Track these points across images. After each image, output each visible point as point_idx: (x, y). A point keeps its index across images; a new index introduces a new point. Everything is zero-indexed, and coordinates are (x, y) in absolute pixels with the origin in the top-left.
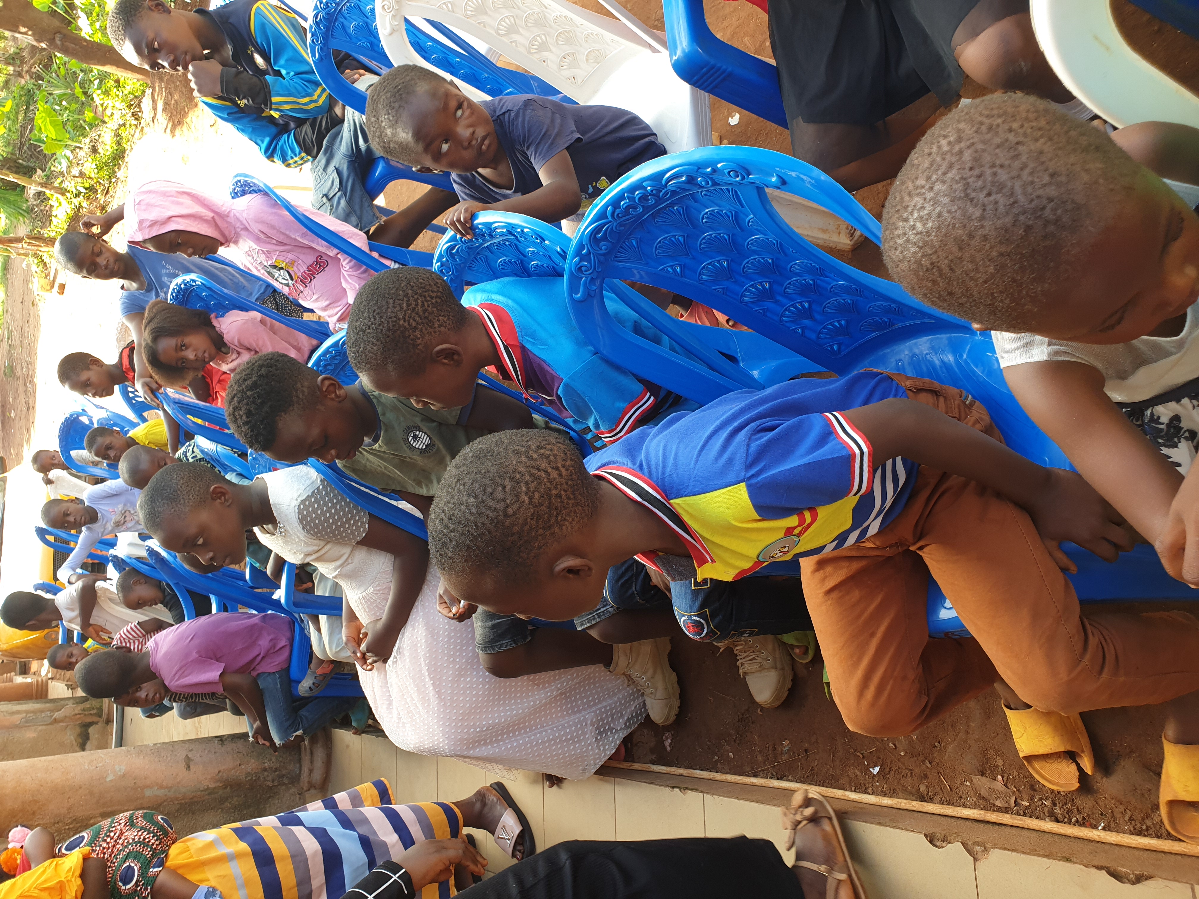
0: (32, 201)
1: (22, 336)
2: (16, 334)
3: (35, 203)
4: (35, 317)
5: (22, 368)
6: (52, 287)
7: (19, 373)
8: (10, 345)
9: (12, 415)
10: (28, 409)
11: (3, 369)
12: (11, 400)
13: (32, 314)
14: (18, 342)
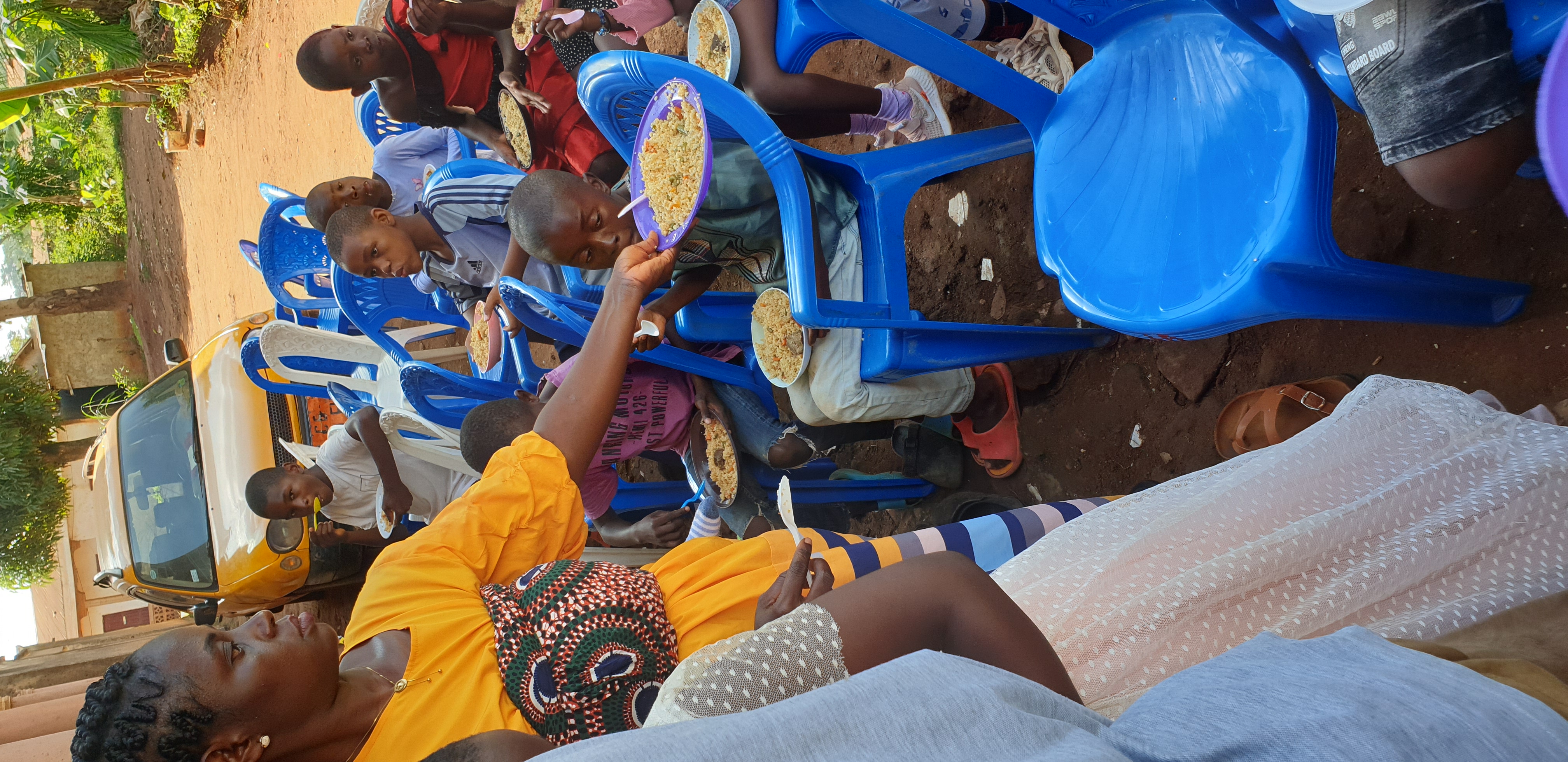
0: (141, 34)
1: (156, 224)
2: (147, 224)
3: (145, 35)
4: (168, 191)
5: (163, 265)
6: (187, 141)
7: (159, 273)
8: (142, 241)
9: (160, 331)
10: (178, 319)
11: (138, 274)
12: (154, 312)
13: (164, 190)
14: (152, 234)
